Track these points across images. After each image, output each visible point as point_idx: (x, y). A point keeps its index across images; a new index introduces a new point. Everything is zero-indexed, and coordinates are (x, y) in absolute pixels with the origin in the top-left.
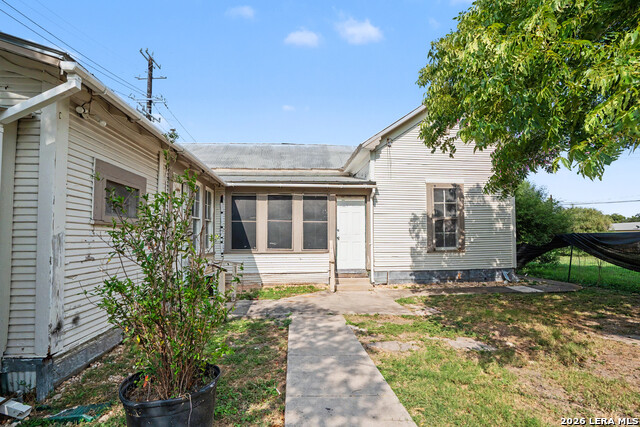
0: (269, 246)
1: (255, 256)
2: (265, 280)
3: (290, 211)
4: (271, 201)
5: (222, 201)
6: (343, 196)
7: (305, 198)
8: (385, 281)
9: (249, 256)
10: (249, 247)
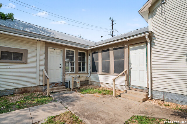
0: (102, 72)
1: (99, 75)
2: (102, 85)
3: (109, 56)
4: (103, 53)
5: (90, 55)
6: (132, 45)
7: (114, 49)
8: (162, 98)
9: (96, 75)
10: (96, 72)
